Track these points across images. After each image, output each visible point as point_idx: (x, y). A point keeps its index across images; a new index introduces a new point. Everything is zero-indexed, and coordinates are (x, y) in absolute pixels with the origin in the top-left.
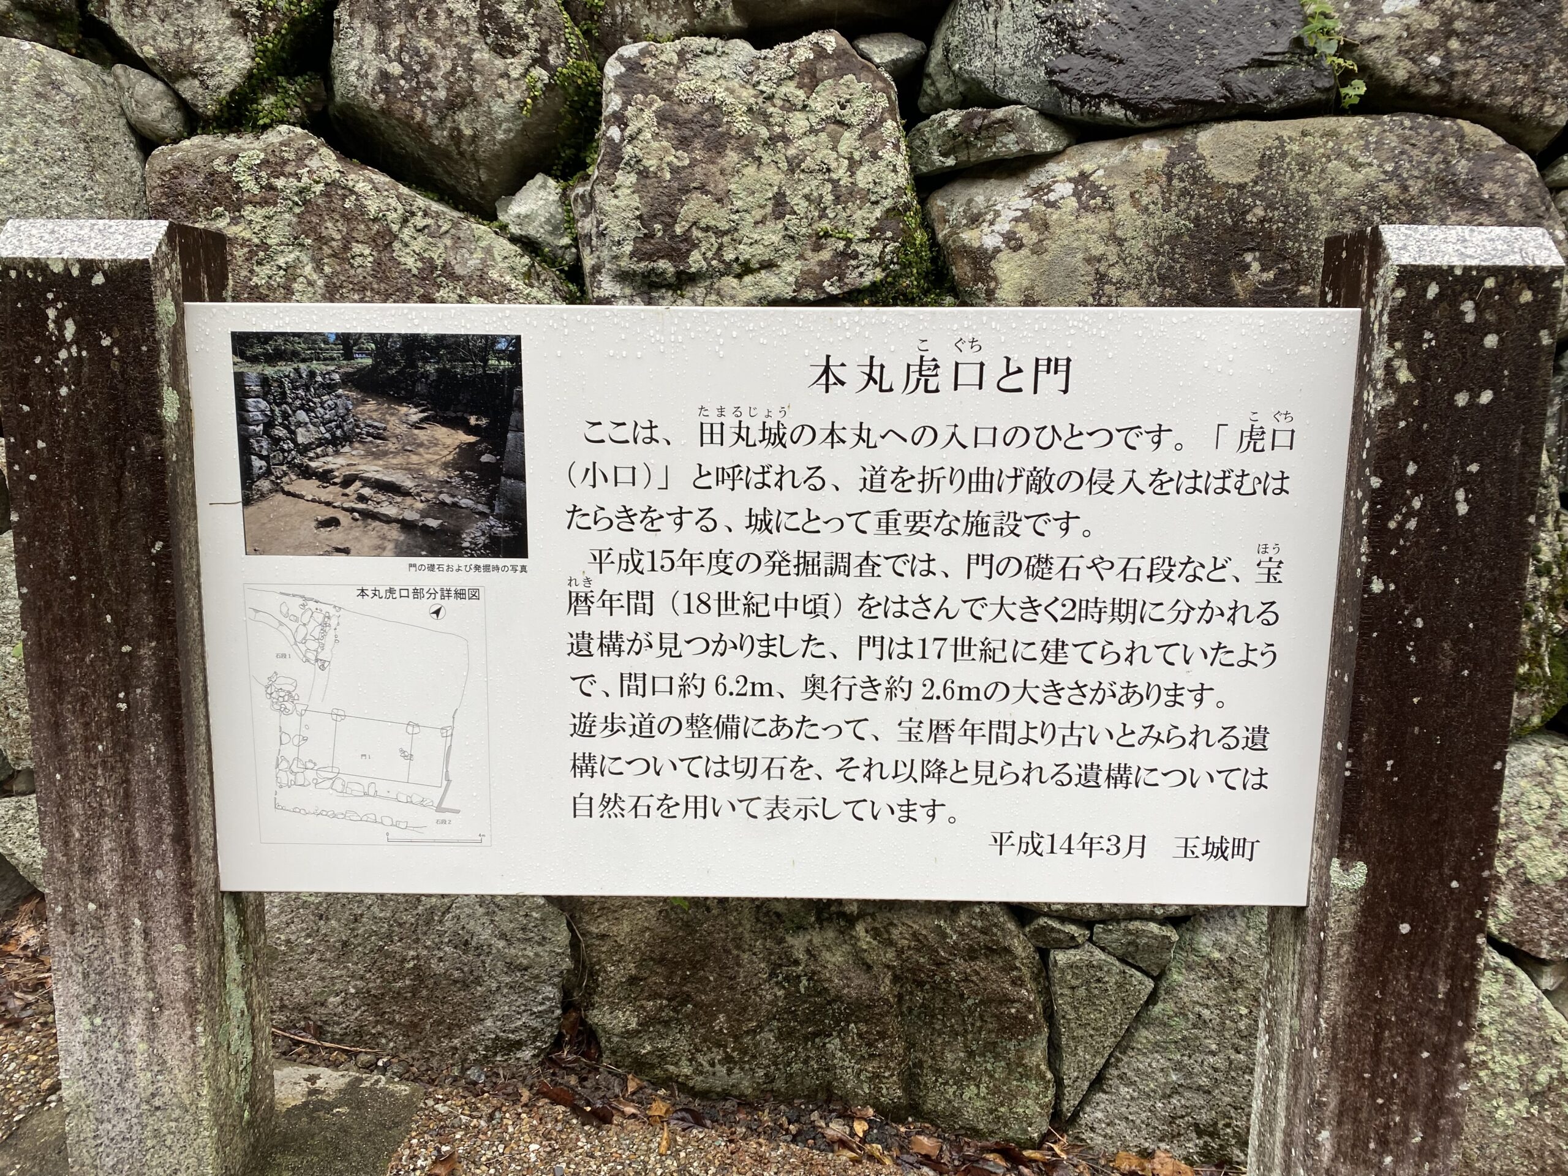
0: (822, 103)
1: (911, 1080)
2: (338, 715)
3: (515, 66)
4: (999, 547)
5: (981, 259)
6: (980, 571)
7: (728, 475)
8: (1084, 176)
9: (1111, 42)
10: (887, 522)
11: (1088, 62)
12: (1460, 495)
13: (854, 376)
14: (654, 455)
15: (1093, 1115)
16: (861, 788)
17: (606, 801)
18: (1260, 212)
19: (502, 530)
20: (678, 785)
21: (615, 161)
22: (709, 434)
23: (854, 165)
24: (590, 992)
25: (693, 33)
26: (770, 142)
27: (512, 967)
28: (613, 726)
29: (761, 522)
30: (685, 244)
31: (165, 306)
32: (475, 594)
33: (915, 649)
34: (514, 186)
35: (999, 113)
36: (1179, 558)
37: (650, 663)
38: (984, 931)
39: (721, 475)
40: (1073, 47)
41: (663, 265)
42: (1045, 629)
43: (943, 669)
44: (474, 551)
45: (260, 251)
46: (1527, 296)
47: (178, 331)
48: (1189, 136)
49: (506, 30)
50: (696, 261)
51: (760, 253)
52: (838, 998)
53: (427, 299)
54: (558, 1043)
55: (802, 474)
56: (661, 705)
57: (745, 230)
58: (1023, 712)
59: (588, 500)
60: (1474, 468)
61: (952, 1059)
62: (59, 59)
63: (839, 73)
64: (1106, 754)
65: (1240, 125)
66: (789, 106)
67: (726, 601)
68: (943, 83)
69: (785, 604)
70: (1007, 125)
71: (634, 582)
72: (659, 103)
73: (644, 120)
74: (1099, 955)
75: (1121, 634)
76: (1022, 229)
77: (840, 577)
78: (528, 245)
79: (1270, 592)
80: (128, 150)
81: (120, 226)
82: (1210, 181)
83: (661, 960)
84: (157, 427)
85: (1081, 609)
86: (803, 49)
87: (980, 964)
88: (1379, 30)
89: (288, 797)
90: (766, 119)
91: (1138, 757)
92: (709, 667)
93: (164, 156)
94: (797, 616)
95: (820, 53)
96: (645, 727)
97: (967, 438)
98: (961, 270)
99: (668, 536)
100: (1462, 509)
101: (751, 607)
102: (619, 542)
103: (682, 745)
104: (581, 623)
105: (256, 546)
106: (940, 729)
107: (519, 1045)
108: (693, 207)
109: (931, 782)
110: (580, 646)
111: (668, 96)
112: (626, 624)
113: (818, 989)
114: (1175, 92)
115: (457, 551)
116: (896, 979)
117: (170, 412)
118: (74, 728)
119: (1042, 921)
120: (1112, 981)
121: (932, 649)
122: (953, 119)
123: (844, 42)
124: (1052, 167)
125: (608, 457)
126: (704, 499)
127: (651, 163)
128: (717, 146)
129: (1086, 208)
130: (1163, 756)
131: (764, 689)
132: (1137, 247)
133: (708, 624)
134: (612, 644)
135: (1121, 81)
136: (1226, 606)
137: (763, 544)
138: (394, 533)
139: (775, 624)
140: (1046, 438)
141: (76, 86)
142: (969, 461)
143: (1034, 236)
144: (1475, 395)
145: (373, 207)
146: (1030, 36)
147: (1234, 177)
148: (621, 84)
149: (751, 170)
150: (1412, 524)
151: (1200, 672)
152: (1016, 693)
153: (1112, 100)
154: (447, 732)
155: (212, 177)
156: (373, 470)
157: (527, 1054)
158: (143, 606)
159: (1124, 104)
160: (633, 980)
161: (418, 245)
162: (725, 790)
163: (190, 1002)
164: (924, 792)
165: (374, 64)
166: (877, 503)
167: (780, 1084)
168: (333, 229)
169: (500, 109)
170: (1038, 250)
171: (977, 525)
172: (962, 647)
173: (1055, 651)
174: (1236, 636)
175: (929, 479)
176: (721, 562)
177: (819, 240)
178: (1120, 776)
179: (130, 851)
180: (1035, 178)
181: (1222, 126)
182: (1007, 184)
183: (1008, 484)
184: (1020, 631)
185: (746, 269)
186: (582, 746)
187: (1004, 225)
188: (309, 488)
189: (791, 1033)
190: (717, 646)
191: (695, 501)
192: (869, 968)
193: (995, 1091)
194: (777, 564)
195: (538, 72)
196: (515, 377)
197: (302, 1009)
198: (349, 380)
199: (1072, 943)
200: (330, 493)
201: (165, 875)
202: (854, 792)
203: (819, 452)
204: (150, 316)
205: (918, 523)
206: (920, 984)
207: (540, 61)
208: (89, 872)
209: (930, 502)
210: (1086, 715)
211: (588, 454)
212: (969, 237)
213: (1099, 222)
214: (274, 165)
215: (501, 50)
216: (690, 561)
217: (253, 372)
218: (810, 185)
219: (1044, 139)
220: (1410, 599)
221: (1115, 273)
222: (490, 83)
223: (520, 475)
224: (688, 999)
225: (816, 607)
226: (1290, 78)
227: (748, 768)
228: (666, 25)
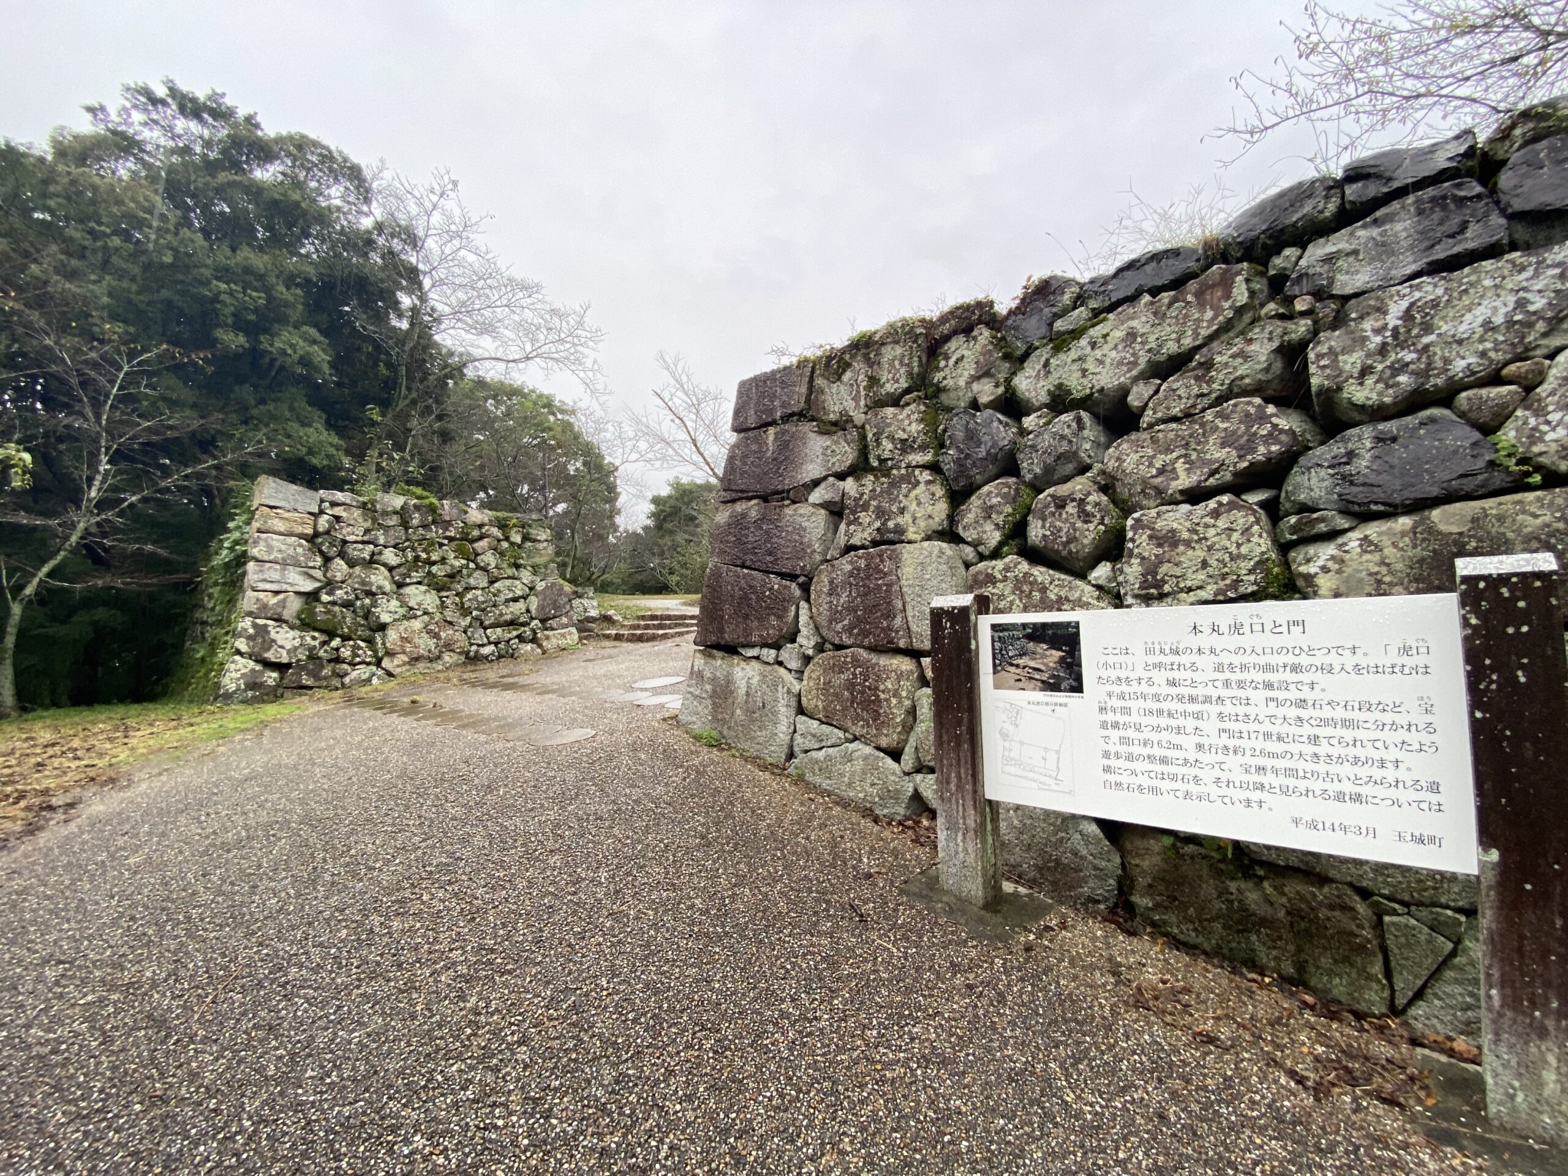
0: (1222, 523)
1: (1301, 967)
2: (1022, 743)
3: (1092, 527)
4: (1281, 695)
5: (1309, 578)
6: (1272, 704)
7: (1158, 666)
8: (1366, 537)
9: (1373, 479)
10: (1227, 684)
11: (1361, 489)
12: (1520, 673)
13: (1207, 630)
14: (1129, 659)
15: (1413, 1011)
16: (1224, 791)
17: (1116, 784)
18: (1474, 544)
19: (1074, 684)
20: (1145, 781)
21: (1131, 555)
22: (1149, 651)
23: (1239, 545)
24: (1132, 887)
25: (1163, 505)
26: (1200, 540)
27: (1096, 868)
28: (1118, 756)
29: (1172, 683)
30: (1159, 585)
31: (973, 617)
32: (1066, 705)
33: (1245, 735)
34: (1093, 566)
35: (1315, 516)
36: (1374, 701)
37: (1130, 733)
38: (1339, 897)
39: (1155, 666)
40: (1352, 483)
41: (1152, 591)
42: (1307, 730)
43: (1259, 744)
44: (1065, 691)
45: (1002, 597)
46: (1538, 584)
47: (976, 624)
48: (1426, 513)
49: (1087, 514)
50: (1167, 588)
51: (1196, 583)
52: (1254, 914)
53: (1059, 610)
54: (1116, 905)
55: (1188, 665)
56: (1137, 750)
57: (1189, 575)
58: (1301, 765)
59: (1104, 674)
60: (1525, 661)
61: (1325, 961)
62: (944, 545)
63: (1230, 510)
64: (1348, 788)
65: (1458, 505)
66: (1207, 526)
67: (1160, 712)
68: (1288, 505)
69: (1185, 714)
70: (1322, 520)
71: (1123, 703)
72: (1149, 532)
73: (1143, 538)
74: (1413, 922)
75: (1348, 735)
76: (1330, 564)
77: (1207, 705)
78: (1099, 587)
79: (1429, 718)
80: (962, 569)
81: (961, 596)
82: (1439, 533)
83: (1163, 880)
84: (970, 650)
85: (1325, 722)
86: (1212, 504)
87: (1337, 913)
88: (1544, 449)
89: (1007, 769)
90: (1196, 532)
91: (1364, 790)
92: (1154, 737)
93: (973, 570)
94: (1190, 719)
95: (1220, 504)
96: (1130, 758)
97: (1260, 651)
98: (1301, 583)
99: (1135, 687)
100: (1523, 680)
101: (1170, 714)
102: (1117, 689)
103: (1146, 766)
104: (1104, 717)
105: (996, 687)
106: (1260, 769)
107: (1098, 902)
108: (1164, 569)
109: (1258, 792)
110: (1104, 725)
111: (1153, 529)
112: (1121, 719)
113: (1244, 909)
114: (1412, 496)
115: (1060, 691)
116: (1288, 913)
117: (973, 647)
118: (945, 738)
119: (1376, 898)
120: (1423, 938)
121: (1253, 736)
122: (1293, 520)
123: (1233, 497)
124: (1350, 535)
125: (1111, 659)
126: (1149, 674)
127: (1146, 554)
128: (1175, 544)
129: (1366, 552)
130: (1380, 791)
131: (1179, 747)
132: (1399, 566)
133: (1154, 721)
134: (1116, 725)
135: (1379, 494)
136: (1405, 724)
137: (1174, 691)
138: (1039, 684)
139: (1181, 722)
140: (1297, 651)
141: (949, 552)
142: (1262, 660)
143: (1337, 566)
144: (1518, 628)
145: (1040, 579)
146: (1326, 483)
147: (1455, 529)
148: (1133, 527)
149: (1190, 552)
150: (1494, 686)
151: (1393, 754)
152: (1296, 757)
153: (1376, 503)
154: (1058, 752)
155: (987, 575)
156: (1032, 664)
157: (1102, 907)
158: (965, 703)
159: (1383, 504)
160: (1150, 886)
161: (1056, 590)
162: (1166, 785)
163: (976, 832)
164: (1256, 795)
165: (1041, 532)
166: (1222, 676)
167: (1225, 951)
168: (1026, 588)
169: (1086, 541)
170: (1339, 572)
171: (1269, 686)
172: (1268, 736)
173: (1315, 740)
174: (1413, 738)
175: (1244, 667)
176: (1156, 697)
177: (1224, 577)
178: (1357, 798)
179: (959, 778)
180: (1340, 540)
181: (1447, 507)
182: (1326, 544)
183: (1281, 670)
184: (1294, 730)
185: (1190, 590)
186: (1107, 762)
187: (1321, 563)
188: (1012, 669)
189: (1230, 927)
190: (1158, 729)
191: (1145, 675)
192: (1272, 904)
193: (1351, 984)
194: (1180, 699)
195: (1102, 527)
196: (1077, 634)
197: (1013, 866)
198: (1025, 637)
199: (1394, 912)
200: (1019, 671)
201: (969, 787)
202: (1221, 792)
203: (1194, 658)
204: (969, 620)
205: (1241, 684)
206: (1303, 918)
207: (1102, 523)
208: (948, 783)
209: (1245, 676)
210: (1334, 769)
211: (1103, 659)
212: (1303, 569)
213: (1377, 557)
214: (1007, 569)
215: (1086, 522)
216: (1144, 697)
217: (996, 635)
218: (1219, 555)
219: (1343, 523)
220: (1500, 722)
221: (1387, 579)
222: (1082, 533)
223: (1080, 665)
224: (1176, 899)
225: (1198, 716)
226: (1487, 480)
227: (1174, 778)
228: (1152, 503)
